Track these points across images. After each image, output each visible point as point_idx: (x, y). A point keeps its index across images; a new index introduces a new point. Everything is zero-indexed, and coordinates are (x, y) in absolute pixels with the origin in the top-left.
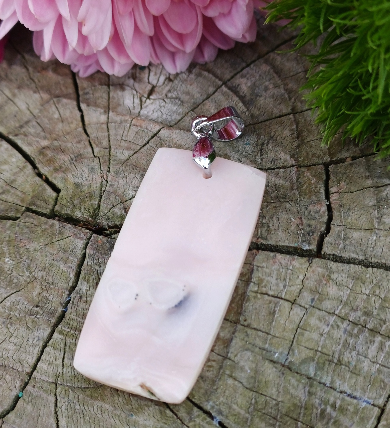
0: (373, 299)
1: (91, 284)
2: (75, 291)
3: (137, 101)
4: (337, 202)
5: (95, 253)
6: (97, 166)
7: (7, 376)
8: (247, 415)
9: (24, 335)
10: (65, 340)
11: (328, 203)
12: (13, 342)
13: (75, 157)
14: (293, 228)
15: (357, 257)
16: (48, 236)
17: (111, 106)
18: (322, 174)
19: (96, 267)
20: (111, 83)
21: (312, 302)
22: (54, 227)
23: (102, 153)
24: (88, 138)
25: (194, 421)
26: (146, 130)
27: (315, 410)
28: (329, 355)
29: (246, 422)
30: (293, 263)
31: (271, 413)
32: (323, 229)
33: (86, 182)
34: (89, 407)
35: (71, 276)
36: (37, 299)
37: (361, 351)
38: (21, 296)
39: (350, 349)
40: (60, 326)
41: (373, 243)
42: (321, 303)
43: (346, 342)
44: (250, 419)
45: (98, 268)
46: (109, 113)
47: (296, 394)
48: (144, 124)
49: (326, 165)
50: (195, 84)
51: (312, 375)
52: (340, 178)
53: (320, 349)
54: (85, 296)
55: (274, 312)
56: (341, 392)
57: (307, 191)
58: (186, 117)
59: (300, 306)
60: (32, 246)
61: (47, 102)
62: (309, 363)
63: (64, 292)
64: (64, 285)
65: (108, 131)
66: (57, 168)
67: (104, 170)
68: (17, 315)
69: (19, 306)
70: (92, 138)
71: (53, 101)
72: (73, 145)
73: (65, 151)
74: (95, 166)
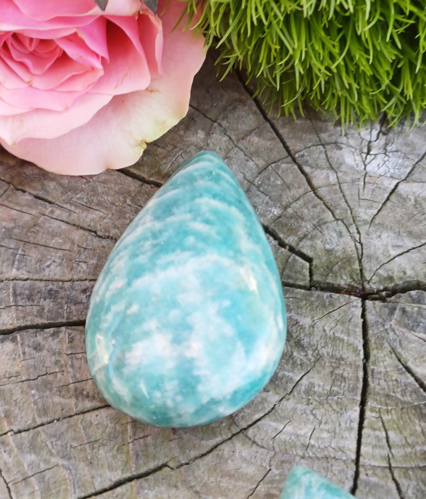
3: (358, 158)
6: (344, 230)
7: (334, 468)
9: (334, 419)
10: (380, 419)
12: (324, 429)
13: (318, 223)
16: (318, 309)
17: (335, 166)
19: (383, 335)
20: (323, 142)
22: (322, 299)
23: (344, 215)
24: (322, 202)
26: (382, 187)
33: (338, 247)
35: (359, 348)
36: (331, 378)
38: (313, 378)
40: (368, 404)
45: (387, 336)
46: (336, 173)
48: (378, 181)
58: (415, 169)
60: (306, 322)
61: (265, 168)
63: (358, 366)
64: (354, 359)
65: (342, 191)
66: (302, 236)
67: (354, 233)
68: (316, 398)
69: (316, 389)
70: (327, 201)
71: (272, 167)
72: (309, 210)
73: (304, 218)
74: (342, 229)
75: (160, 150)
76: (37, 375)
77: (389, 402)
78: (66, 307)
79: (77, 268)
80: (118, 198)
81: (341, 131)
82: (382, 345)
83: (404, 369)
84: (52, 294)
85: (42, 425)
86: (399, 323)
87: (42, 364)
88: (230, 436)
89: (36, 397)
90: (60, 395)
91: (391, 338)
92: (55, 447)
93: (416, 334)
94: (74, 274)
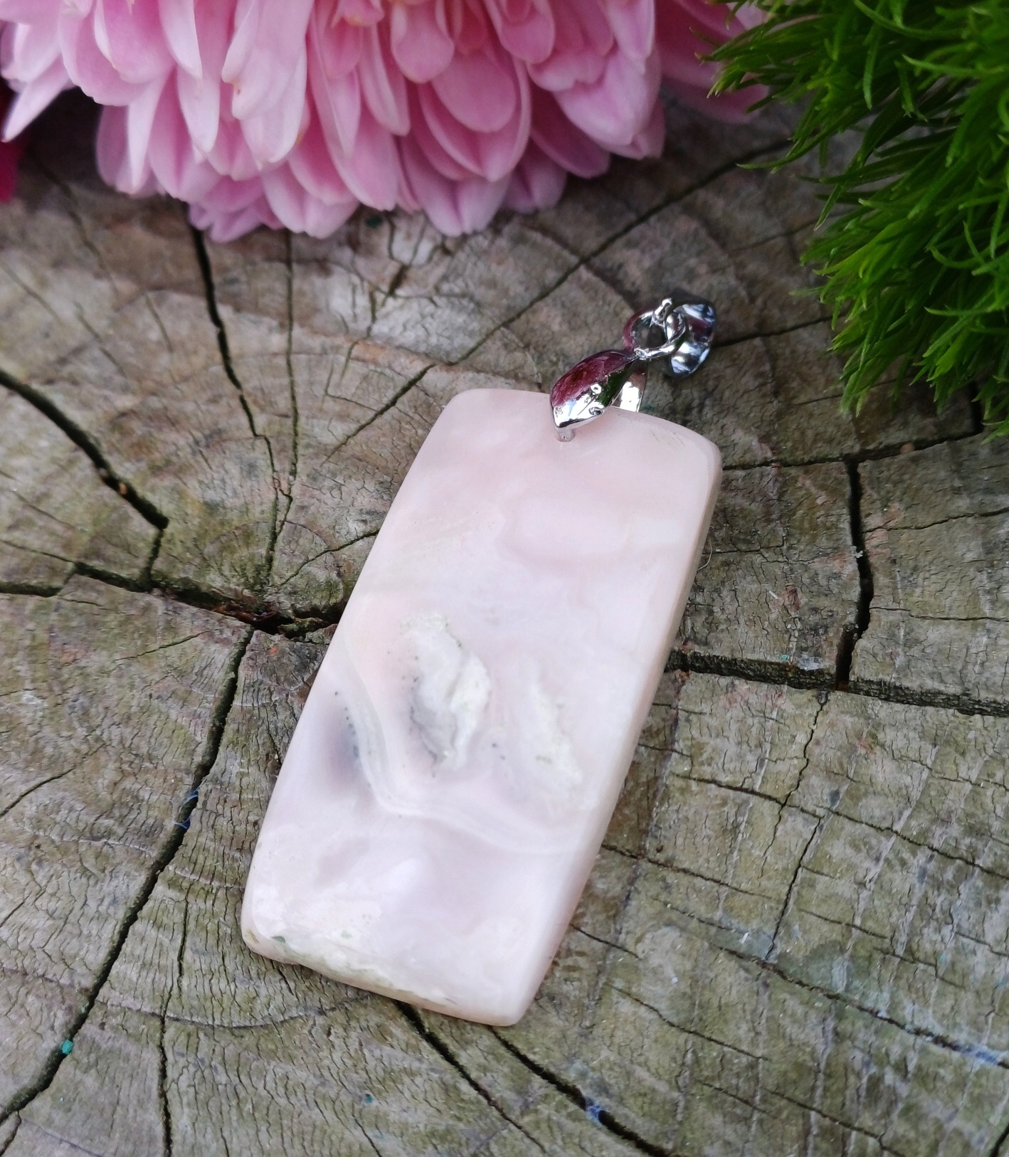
0: (989, 793)
1: (252, 758)
2: (209, 777)
3: (363, 301)
4: (884, 551)
5: (260, 678)
6: (262, 462)
7: (31, 998)
8: (675, 1094)
9: (75, 890)
10: (184, 904)
11: (859, 555)
12: (45, 908)
13: (206, 437)
14: (773, 616)
15: (942, 688)
16: (136, 635)
17: (296, 313)
18: (840, 482)
19: (263, 715)
20: (294, 256)
21: (833, 801)
22: (153, 614)
23: (276, 428)
24: (239, 392)
25: (536, 1111)
26: (388, 371)
27: (852, 1079)
28: (883, 937)
29: (674, 1113)
30: (780, 702)
31: (737, 1088)
32: (851, 619)
33: (236, 500)
34: (254, 1079)
35: (198, 739)
36: (108, 798)
37: (965, 925)
38: (65, 790)
39: (937, 920)
40: (171, 867)
41: (981, 654)
42: (856, 805)
43: (925, 904)
44: (682, 1104)
45: (272, 718)
46: (291, 329)
47: (802, 1036)
48: (382, 358)
49: (852, 462)
50: (511, 260)
51: (840, 990)
52: (888, 492)
53: (858, 922)
54: (238, 789)
55: (736, 826)
56: (918, 1032)
57: (806, 525)
58: (489, 342)
59: (803, 810)
60: (96, 660)
61: (131, 301)
62: (832, 960)
63: (180, 780)
64: (179, 760)
65: (290, 372)
66: (159, 464)
67: (281, 471)
68: (54, 837)
69: (61, 816)
70: (249, 391)
71: (146, 297)
72: (198, 406)
73: (178, 422)
74: (257, 459)
77: (223, 870)
82: (252, 738)
91: (280, 725)
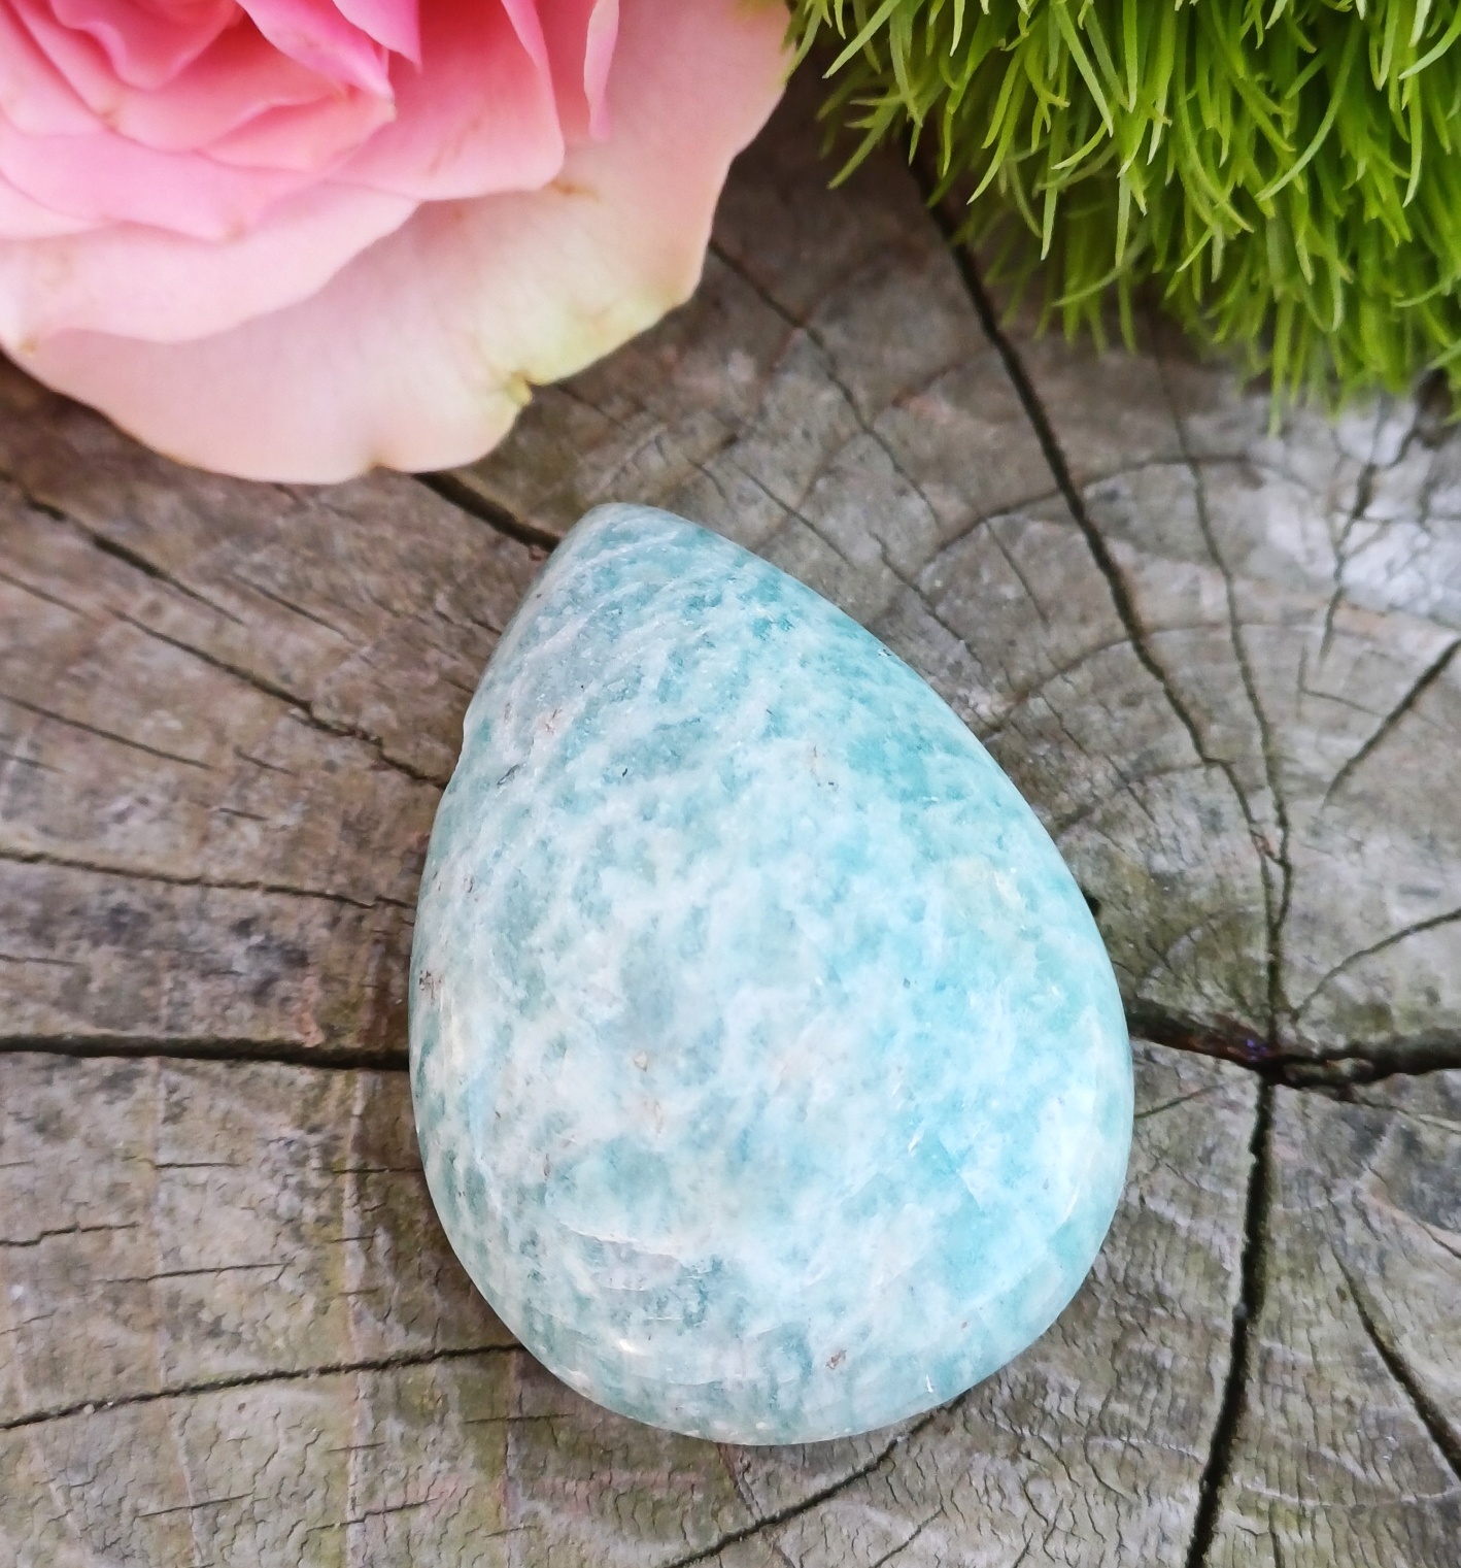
1: (1319, 1297)
3: (1318, 528)
5: (1305, 1164)
6: (1229, 804)
9: (1101, 1524)
10: (1269, 1542)
12: (1062, 1556)
13: (1135, 766)
17: (1226, 549)
19: (1321, 1225)
20: (1194, 452)
23: (1237, 748)
24: (1161, 685)
26: (1393, 653)
33: (1199, 870)
35: (1227, 1267)
36: (1109, 1366)
40: (1234, 1478)
45: (1336, 1231)
46: (1228, 582)
48: (1381, 628)
54: (1307, 1347)
61: (965, 532)
63: (1216, 1334)
64: (1205, 1303)
65: (1240, 653)
66: (1069, 810)
67: (1265, 820)
68: (1047, 1438)
69: (1051, 1402)
70: (1180, 684)
71: (989, 527)
72: (1109, 713)
73: (1086, 741)
74: (1222, 802)
75: (579, 413)
76: (40, 1228)
77: (1312, 1479)
78: (168, 984)
79: (224, 836)
80: (404, 583)
81: (1267, 413)
82: (1313, 1262)
83: (1382, 1364)
84: (121, 927)
85: (39, 1418)
86: (1388, 1186)
87: (60, 1189)
88: (714, 1541)
89: (29, 1313)
90: (113, 1314)
91: (1350, 1241)
92: (78, 1507)
93: (1443, 1236)
94: (211, 859)
